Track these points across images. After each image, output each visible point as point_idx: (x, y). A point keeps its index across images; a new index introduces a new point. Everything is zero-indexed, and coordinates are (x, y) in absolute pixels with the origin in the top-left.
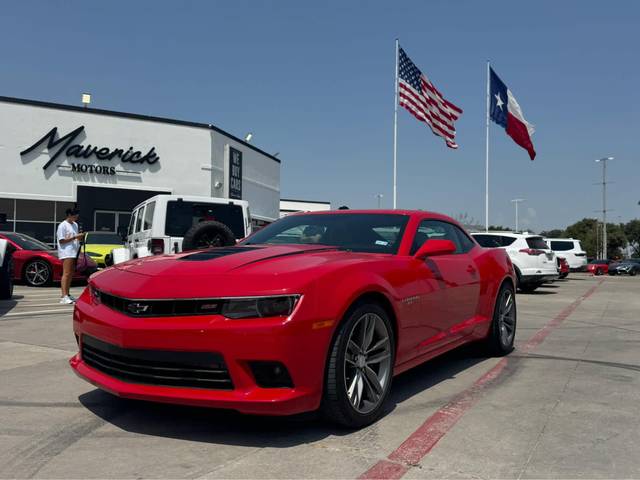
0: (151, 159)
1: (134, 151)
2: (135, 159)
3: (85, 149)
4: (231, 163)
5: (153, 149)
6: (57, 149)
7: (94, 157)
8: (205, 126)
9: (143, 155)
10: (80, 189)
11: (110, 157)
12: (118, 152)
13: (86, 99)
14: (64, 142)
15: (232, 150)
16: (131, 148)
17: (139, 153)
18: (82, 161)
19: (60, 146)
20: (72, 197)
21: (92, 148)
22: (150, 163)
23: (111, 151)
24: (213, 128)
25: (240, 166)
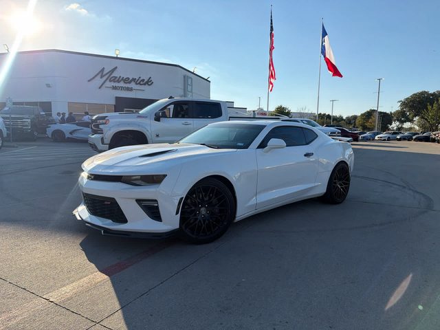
0: (149, 82)
1: (141, 79)
2: (142, 83)
3: (118, 78)
4: (188, 84)
5: (150, 78)
6: (104, 78)
7: (122, 82)
8: (174, 65)
9: (146, 80)
10: (117, 99)
11: (130, 82)
12: (134, 80)
14: (108, 75)
15: (188, 77)
16: (140, 77)
17: (143, 80)
18: (117, 84)
19: (106, 77)
20: (113, 102)
21: (122, 77)
22: (149, 85)
23: (131, 79)
24: (178, 66)
25: (192, 86)
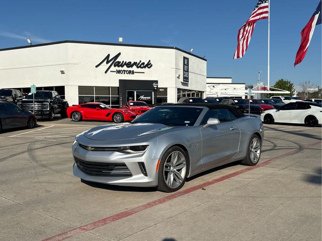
0: (149, 65)
2: (142, 66)
3: (121, 62)
4: (184, 64)
5: (150, 61)
6: (110, 64)
7: (125, 66)
8: (172, 48)
9: (146, 63)
10: (121, 81)
11: (132, 66)
12: (135, 63)
13: (121, 40)
14: (113, 60)
15: (184, 58)
16: (140, 61)
17: (143, 63)
18: (120, 68)
19: (111, 62)
20: (117, 85)
21: (124, 62)
22: (149, 68)
23: (132, 63)
24: (176, 48)
25: (188, 65)
